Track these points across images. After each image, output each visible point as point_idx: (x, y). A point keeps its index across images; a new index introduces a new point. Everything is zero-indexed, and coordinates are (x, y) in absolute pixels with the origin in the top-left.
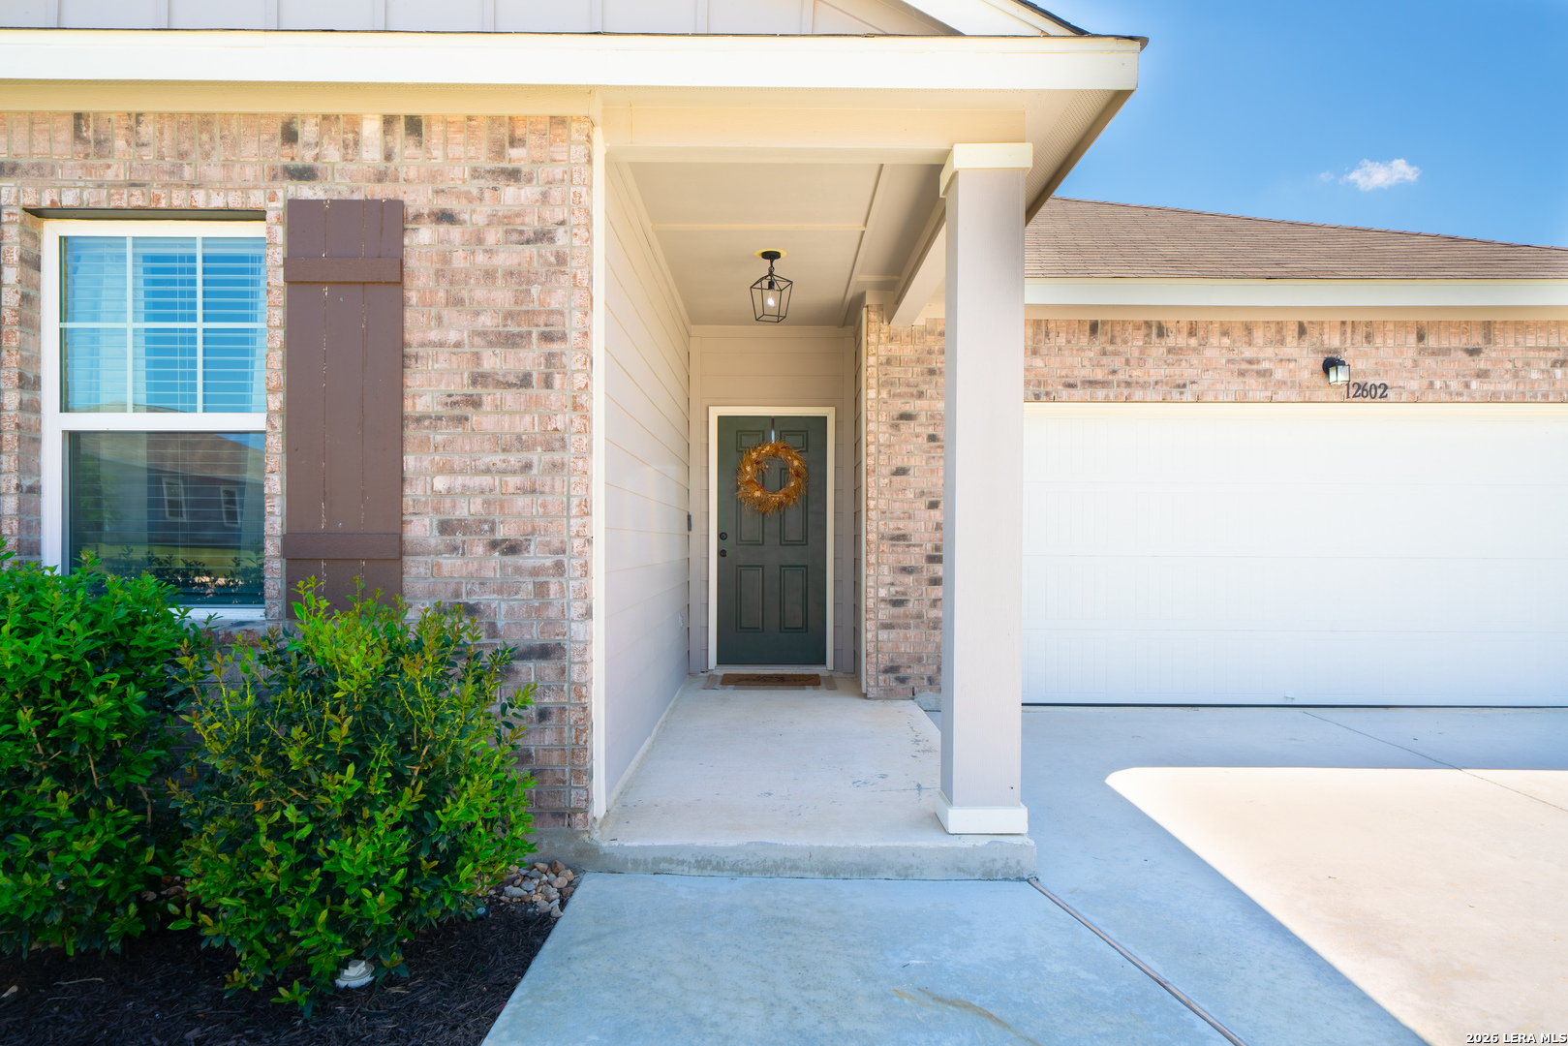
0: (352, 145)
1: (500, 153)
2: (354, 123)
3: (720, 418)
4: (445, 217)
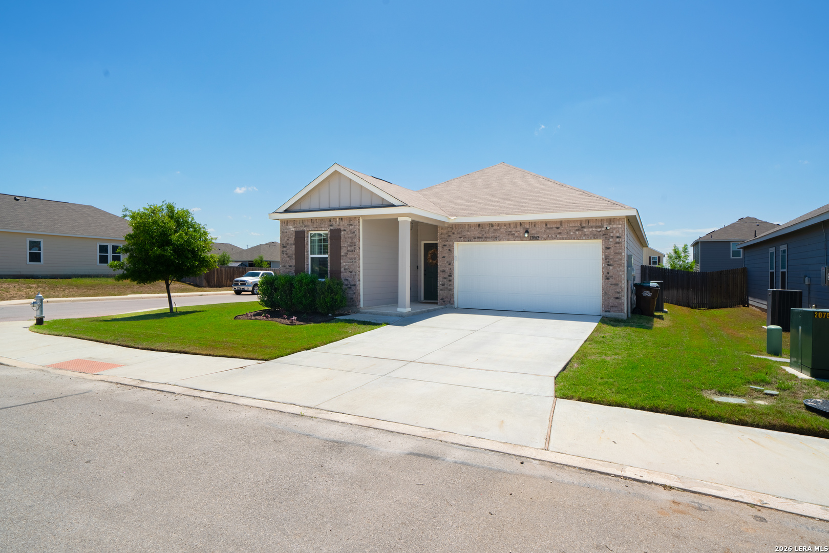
1: (350, 222)
3: (425, 244)
4: (345, 230)
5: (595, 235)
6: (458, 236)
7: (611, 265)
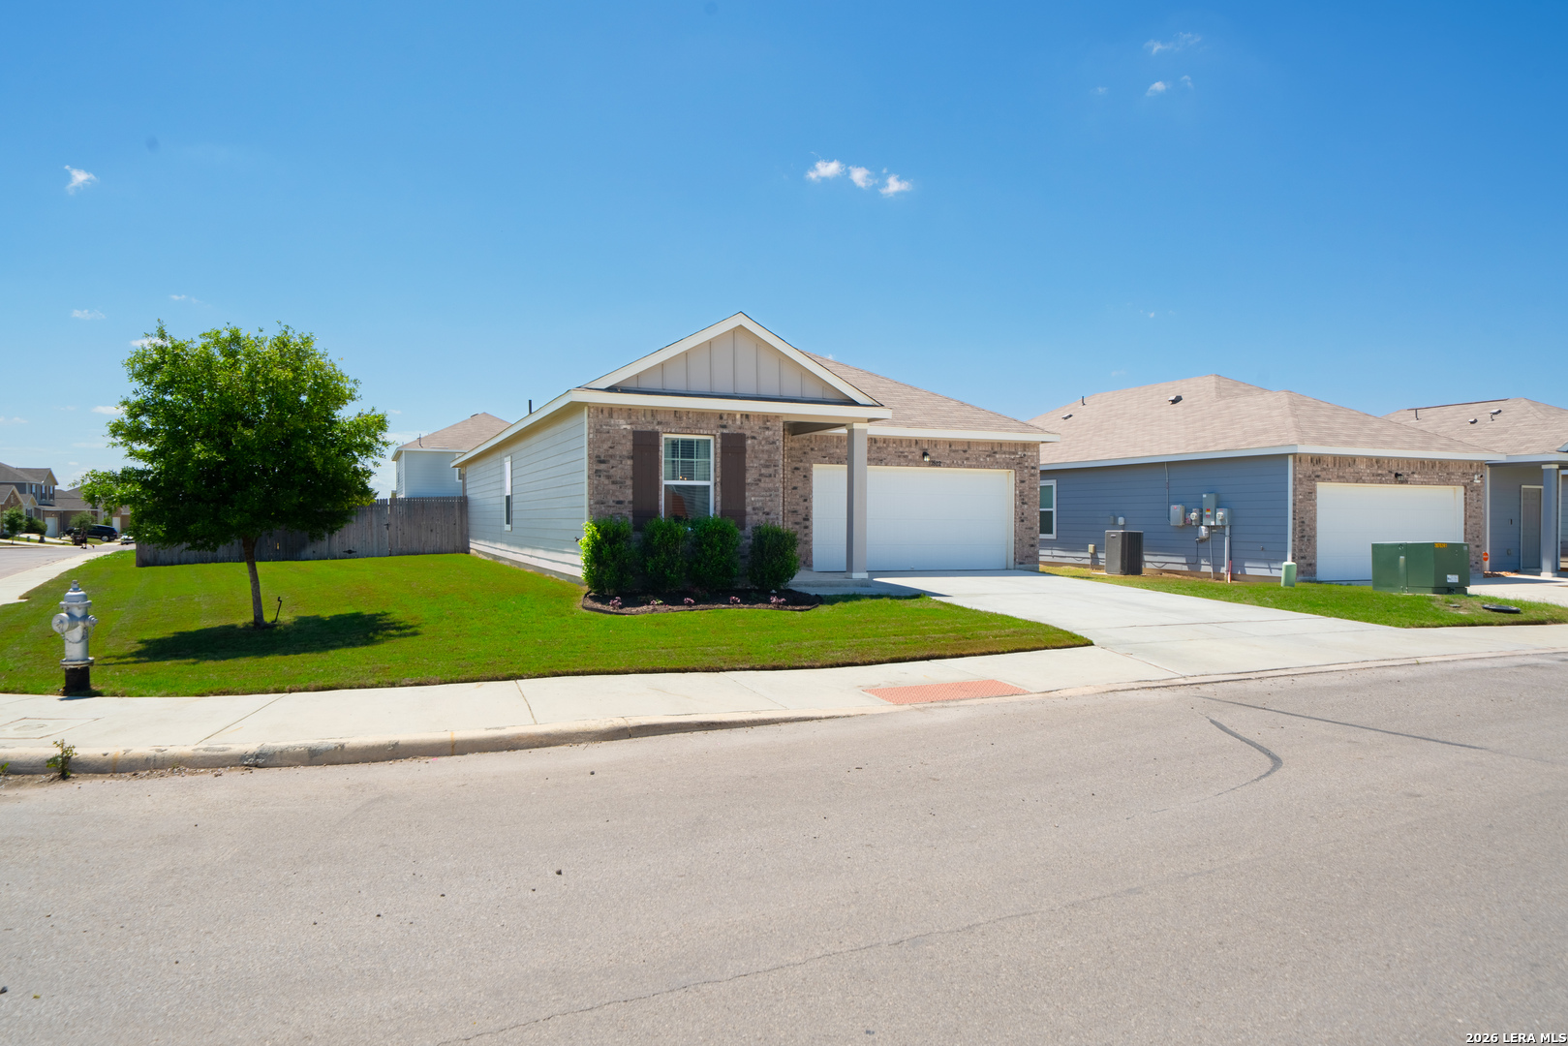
0: (734, 420)
2: (735, 415)
4: (754, 438)
5: (1008, 463)
6: (820, 454)
7: (1026, 503)
